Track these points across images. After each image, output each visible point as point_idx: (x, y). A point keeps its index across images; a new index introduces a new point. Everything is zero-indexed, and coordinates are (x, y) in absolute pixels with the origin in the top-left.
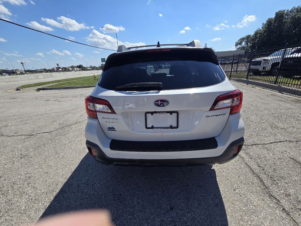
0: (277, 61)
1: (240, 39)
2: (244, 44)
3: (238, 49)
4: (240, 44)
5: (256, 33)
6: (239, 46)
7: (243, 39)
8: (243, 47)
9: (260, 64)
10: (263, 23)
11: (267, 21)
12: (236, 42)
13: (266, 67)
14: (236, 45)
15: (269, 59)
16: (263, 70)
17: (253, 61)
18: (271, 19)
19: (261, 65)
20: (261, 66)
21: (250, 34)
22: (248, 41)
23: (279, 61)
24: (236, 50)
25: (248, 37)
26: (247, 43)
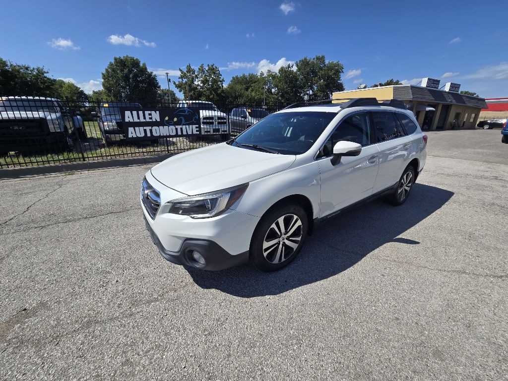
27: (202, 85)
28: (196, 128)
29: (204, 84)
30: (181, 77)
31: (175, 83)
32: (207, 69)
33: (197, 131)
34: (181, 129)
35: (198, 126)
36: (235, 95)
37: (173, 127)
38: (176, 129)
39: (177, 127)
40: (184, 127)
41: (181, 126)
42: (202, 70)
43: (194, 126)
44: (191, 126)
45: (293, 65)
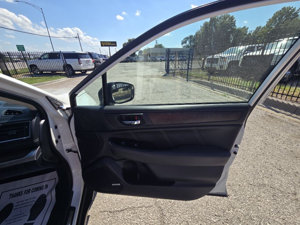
0: (236, 59)
1: (185, 38)
2: (188, 42)
3: (184, 47)
4: (185, 42)
5: (197, 34)
6: (184, 45)
7: (187, 38)
8: (187, 45)
9: (217, 62)
10: (201, 26)
11: (204, 24)
12: (182, 41)
13: (223, 66)
14: (182, 44)
15: (226, 56)
16: (221, 69)
17: (208, 58)
18: (207, 23)
19: (219, 63)
20: (219, 65)
21: (192, 35)
22: (191, 41)
23: (239, 59)
24: (182, 47)
25: (191, 37)
26: (190, 42)
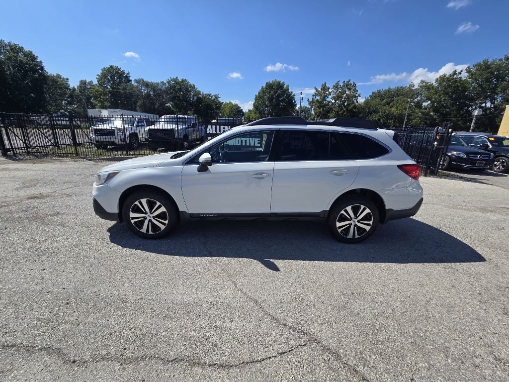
9: (114, 135)
27: (333, 101)
28: (259, 140)
29: (336, 101)
30: (315, 95)
31: (308, 100)
32: (342, 85)
33: (258, 143)
34: (246, 141)
35: (260, 139)
36: (369, 111)
37: (239, 139)
38: (242, 141)
39: (242, 139)
40: (248, 139)
41: (245, 139)
42: (336, 87)
43: (257, 140)
44: (254, 139)
45: (462, 71)
